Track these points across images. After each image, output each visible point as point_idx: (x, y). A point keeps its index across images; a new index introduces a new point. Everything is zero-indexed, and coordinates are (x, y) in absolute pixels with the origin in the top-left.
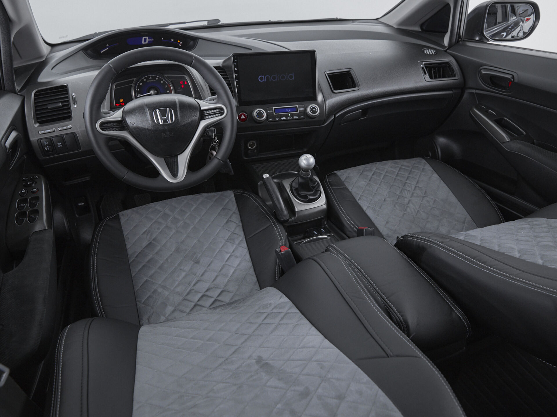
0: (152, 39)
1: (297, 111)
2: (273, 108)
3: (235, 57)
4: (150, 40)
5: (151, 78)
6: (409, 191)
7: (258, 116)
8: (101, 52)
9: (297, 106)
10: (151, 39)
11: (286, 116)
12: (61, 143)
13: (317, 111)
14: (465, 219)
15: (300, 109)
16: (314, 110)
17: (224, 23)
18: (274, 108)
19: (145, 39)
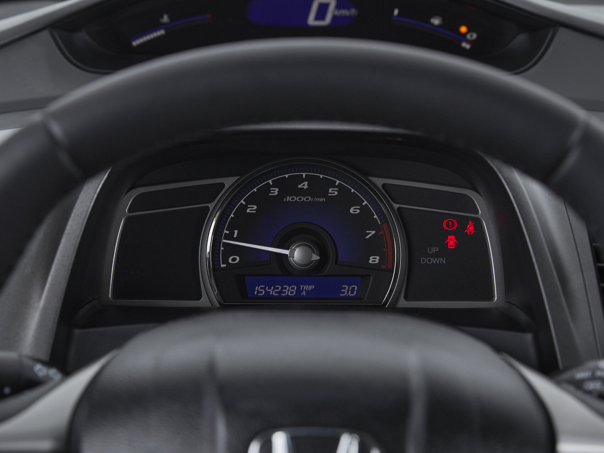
0: (353, 12)
4: (345, 12)
5: (305, 185)
8: (135, 43)
10: (349, 8)
19: (323, 8)
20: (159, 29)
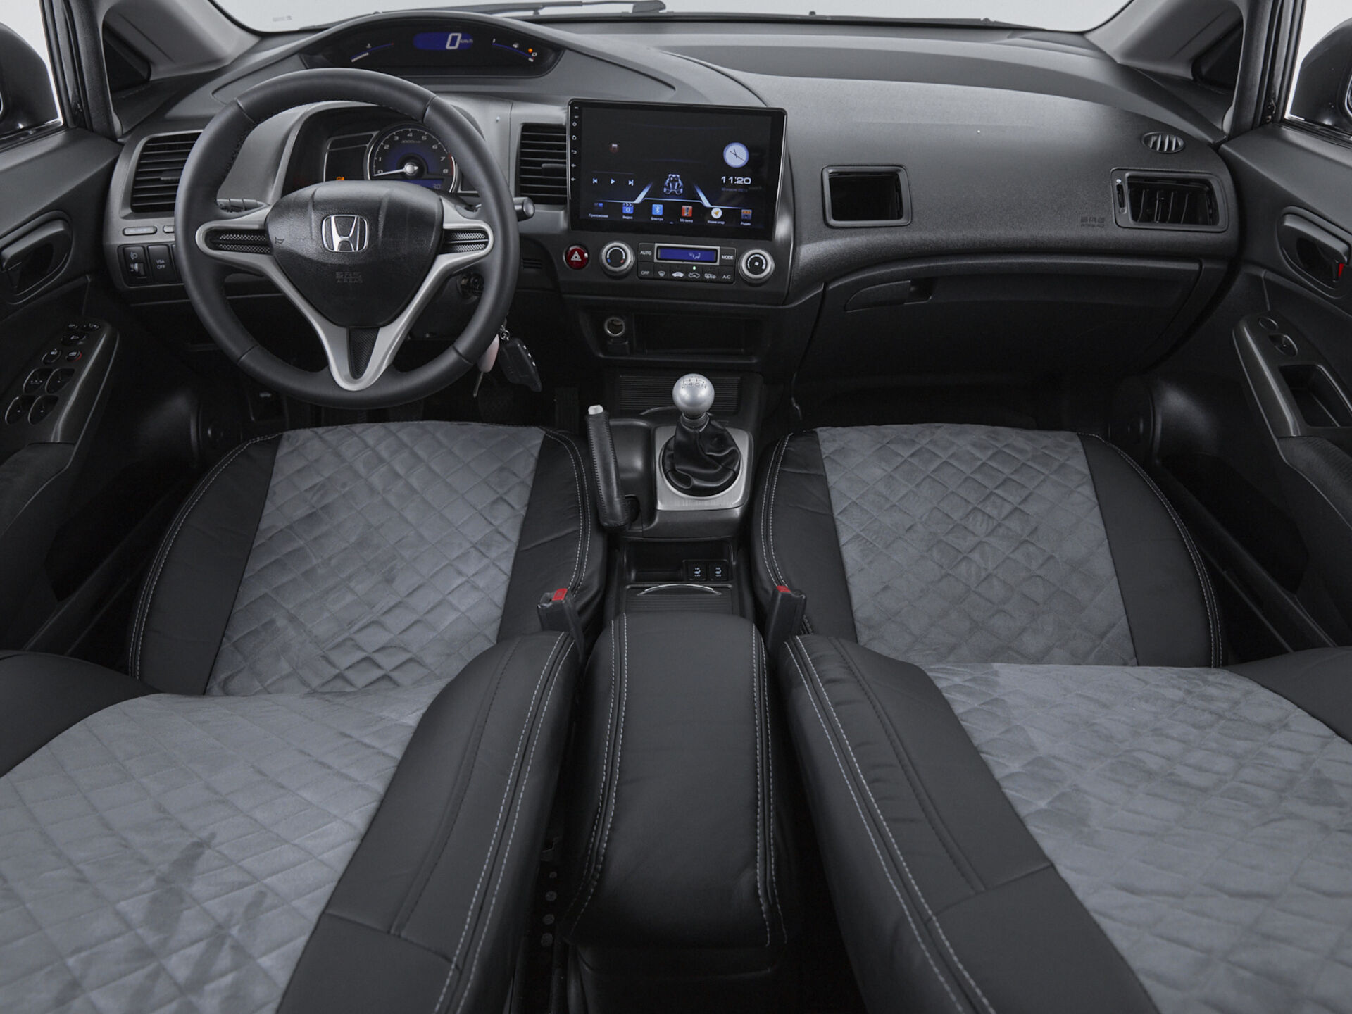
0: (471, 41)
1: (716, 262)
2: (654, 246)
3: (576, 108)
4: (466, 41)
5: (411, 135)
6: (989, 516)
7: (609, 261)
8: (353, 61)
9: (718, 248)
10: (468, 39)
11: (686, 270)
12: (163, 261)
13: (764, 267)
14: (1112, 626)
15: (724, 257)
16: (757, 264)
17: (673, 12)
18: (657, 245)
19: (454, 39)
20: (365, 52)
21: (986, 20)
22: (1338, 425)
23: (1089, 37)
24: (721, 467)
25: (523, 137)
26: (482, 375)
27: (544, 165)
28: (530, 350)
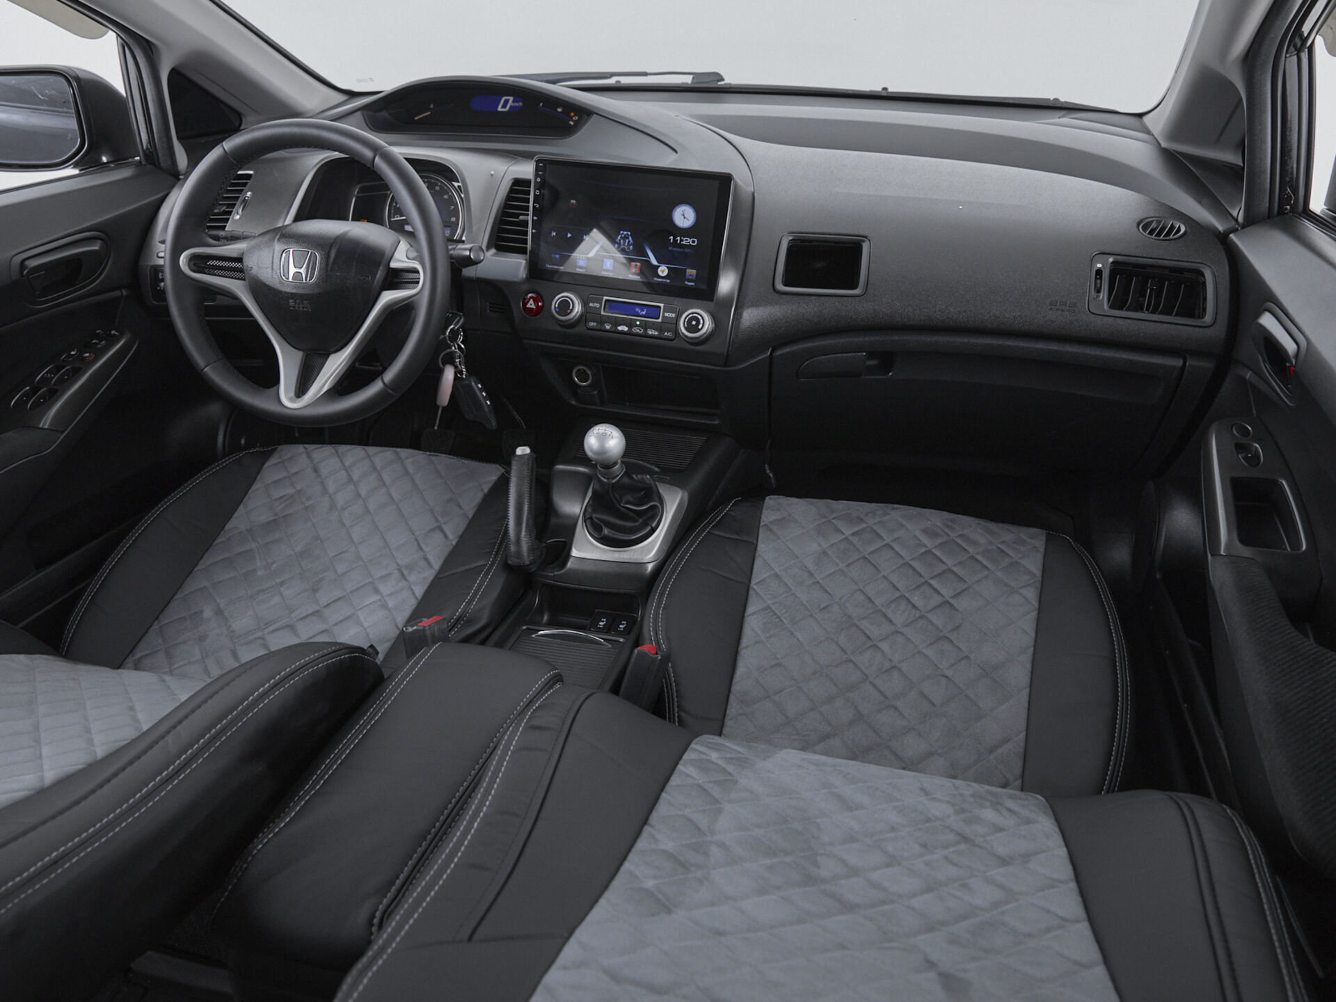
0: (521, 104)
1: (658, 318)
2: (602, 299)
3: (541, 165)
4: (516, 104)
6: (914, 607)
7: (557, 309)
8: (416, 118)
9: (662, 305)
10: (518, 102)
11: (631, 324)
13: (700, 327)
14: (1006, 741)
15: (666, 314)
16: (694, 323)
17: (731, 84)
18: (605, 298)
19: (506, 102)
20: (428, 111)
21: (1056, 100)
22: (1289, 549)
23: (1146, 119)
24: (641, 520)
25: (511, 191)
26: (440, 409)
27: (521, 217)
28: (484, 388)
